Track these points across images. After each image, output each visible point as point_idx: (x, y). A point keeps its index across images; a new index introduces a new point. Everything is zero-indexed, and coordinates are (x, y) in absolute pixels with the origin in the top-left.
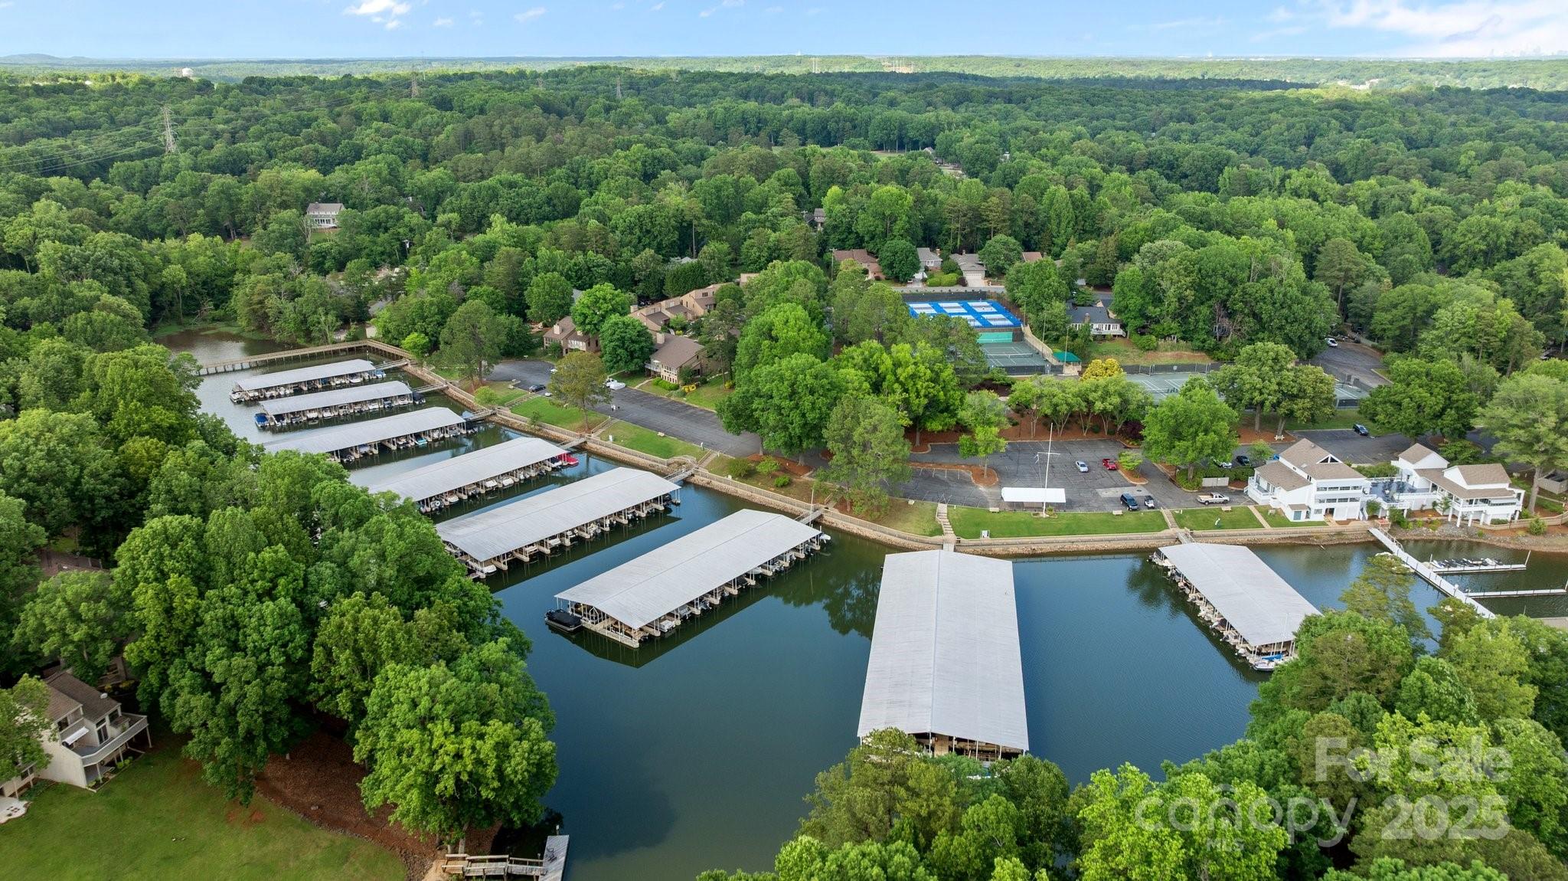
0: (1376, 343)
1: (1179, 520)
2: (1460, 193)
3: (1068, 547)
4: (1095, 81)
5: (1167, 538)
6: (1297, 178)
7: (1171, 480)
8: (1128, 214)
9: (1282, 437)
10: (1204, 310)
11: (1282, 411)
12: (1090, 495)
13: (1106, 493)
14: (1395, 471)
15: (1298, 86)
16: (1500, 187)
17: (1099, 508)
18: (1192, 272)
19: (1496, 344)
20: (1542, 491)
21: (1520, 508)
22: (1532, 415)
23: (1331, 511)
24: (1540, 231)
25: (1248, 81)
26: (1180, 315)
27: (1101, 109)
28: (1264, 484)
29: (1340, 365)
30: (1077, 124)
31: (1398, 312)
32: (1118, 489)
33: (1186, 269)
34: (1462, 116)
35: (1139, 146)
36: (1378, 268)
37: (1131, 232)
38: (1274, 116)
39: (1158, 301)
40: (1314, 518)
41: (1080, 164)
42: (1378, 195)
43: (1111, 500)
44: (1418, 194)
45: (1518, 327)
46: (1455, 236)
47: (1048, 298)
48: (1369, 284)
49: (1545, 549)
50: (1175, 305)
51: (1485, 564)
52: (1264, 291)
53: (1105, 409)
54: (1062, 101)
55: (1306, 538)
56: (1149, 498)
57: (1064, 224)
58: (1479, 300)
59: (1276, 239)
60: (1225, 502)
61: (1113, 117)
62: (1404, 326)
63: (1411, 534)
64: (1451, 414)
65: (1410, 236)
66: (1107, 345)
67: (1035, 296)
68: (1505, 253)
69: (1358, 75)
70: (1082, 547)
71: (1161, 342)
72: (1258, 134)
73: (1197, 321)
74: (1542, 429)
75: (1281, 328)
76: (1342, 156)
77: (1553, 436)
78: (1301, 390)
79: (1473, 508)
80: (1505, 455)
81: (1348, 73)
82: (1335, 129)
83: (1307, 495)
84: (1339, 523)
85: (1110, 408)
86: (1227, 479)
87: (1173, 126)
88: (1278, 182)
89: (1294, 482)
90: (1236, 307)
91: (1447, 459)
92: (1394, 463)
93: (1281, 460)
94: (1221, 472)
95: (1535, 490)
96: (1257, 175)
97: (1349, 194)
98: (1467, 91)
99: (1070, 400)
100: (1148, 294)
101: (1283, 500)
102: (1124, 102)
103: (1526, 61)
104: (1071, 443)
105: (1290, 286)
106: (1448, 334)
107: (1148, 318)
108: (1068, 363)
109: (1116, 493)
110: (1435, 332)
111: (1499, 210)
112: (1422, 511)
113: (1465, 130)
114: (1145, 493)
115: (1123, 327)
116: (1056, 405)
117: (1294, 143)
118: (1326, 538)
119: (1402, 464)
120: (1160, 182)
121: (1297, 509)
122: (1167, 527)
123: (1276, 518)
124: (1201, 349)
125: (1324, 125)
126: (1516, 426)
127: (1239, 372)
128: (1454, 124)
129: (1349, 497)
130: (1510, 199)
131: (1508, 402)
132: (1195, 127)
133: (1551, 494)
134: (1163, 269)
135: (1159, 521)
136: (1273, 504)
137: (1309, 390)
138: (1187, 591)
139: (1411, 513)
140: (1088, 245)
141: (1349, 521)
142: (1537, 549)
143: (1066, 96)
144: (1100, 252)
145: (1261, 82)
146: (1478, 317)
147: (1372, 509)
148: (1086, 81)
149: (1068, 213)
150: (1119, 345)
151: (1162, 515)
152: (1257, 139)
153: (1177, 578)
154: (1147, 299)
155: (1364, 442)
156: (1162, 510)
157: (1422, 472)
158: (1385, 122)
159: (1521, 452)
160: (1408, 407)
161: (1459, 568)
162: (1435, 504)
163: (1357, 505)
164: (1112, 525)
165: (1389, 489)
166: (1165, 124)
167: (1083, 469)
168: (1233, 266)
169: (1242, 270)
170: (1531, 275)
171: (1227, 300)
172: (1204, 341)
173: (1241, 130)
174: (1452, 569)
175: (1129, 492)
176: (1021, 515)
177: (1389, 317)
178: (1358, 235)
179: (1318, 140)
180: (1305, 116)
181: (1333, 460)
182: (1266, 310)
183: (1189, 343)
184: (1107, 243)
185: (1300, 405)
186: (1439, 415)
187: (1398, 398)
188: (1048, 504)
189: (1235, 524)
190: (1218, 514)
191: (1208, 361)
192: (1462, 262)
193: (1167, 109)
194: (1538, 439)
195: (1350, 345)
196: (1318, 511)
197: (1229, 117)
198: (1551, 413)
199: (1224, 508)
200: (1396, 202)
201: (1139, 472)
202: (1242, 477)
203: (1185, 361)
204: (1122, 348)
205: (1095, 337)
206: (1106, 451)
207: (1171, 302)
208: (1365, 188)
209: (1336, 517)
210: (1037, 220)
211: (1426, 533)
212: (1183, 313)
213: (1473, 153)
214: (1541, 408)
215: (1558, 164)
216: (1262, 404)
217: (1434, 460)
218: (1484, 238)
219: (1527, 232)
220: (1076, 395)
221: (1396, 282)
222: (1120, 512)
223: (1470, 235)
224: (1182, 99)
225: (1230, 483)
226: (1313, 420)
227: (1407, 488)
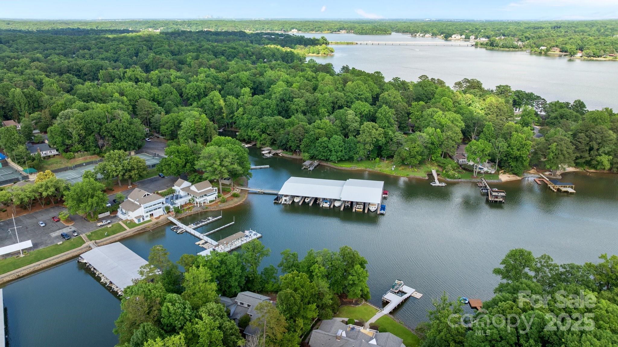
0: (165, 137)
1: (90, 238)
2: (188, 73)
3: (37, 268)
4: (48, 31)
5: (85, 248)
6: (129, 72)
7: (85, 219)
8: (54, 97)
9: (131, 186)
10: (91, 138)
11: (126, 177)
12: (46, 238)
13: (54, 235)
14: (173, 191)
15: (132, 32)
16: (199, 70)
17: (51, 243)
18: (82, 123)
19: (203, 132)
20: (223, 185)
21: (217, 194)
22: (212, 161)
23: (152, 215)
24: (212, 86)
25: (114, 30)
26: (81, 141)
27: (49, 45)
28: (124, 211)
29: (152, 149)
30: (37, 53)
31: (169, 125)
32: (60, 230)
33: (78, 122)
34: (188, 42)
35: (65, 63)
36: (159, 108)
37: (55, 106)
38: (121, 46)
39: (70, 137)
40: (146, 219)
41: (34, 74)
42: (159, 77)
43: (57, 237)
44: (173, 75)
45: (209, 124)
46: (186, 91)
47: (16, 145)
48: (157, 115)
49: (227, 207)
50: (77, 138)
51: (209, 220)
52: (114, 126)
53: (48, 194)
54: (29, 42)
55: (144, 229)
56: (74, 232)
57: (23, 106)
58: (194, 117)
59: (118, 101)
60: (109, 223)
61: (54, 49)
62: (172, 130)
63: (183, 215)
64: (188, 164)
65: (171, 93)
66: (52, 160)
67: (8, 144)
68: (204, 95)
69: (156, 26)
70: (44, 265)
71: (76, 154)
72: (117, 53)
73: (89, 143)
74: (215, 166)
75: (125, 140)
76: (146, 61)
77: (220, 168)
78: (132, 167)
79: (202, 199)
80: (207, 178)
81: (152, 26)
82: (145, 49)
83: (141, 211)
84: (156, 218)
85: (50, 194)
86: (109, 212)
87: (81, 51)
88: (122, 75)
89: (135, 207)
90: (104, 134)
91: (191, 182)
92: (173, 188)
93: (129, 199)
94: (106, 210)
95: (221, 187)
96: (113, 72)
97: (149, 77)
98: (190, 32)
99: (28, 195)
100: (64, 135)
101: (132, 216)
102: (59, 42)
103: (208, 21)
104: (37, 213)
105: (124, 122)
106: (186, 131)
107: (67, 145)
108: (31, 173)
109: (58, 233)
110: (182, 131)
111: (199, 79)
112: (186, 204)
113: (189, 47)
114: (73, 229)
115: (57, 150)
116: (22, 199)
117: (131, 56)
118: (152, 226)
119: (175, 188)
120: (73, 79)
121: (138, 218)
122: (85, 243)
123: (131, 224)
124: (94, 154)
125: (141, 48)
126: (208, 166)
127: (105, 165)
128: (186, 45)
129: (157, 207)
130: (202, 75)
131: (205, 158)
132: (91, 52)
133: (227, 185)
134: (69, 124)
135: (81, 241)
136: (129, 218)
137: (135, 167)
138: (95, 271)
139: (182, 206)
140: (36, 114)
141: (160, 216)
142: (224, 208)
143: (30, 40)
144: (43, 117)
145: (119, 30)
146: (195, 123)
147: (167, 209)
148: (43, 32)
149: (23, 100)
150: (57, 159)
151: (81, 237)
152: (116, 55)
153: (90, 267)
154: (64, 137)
155: (164, 180)
156: (81, 235)
157: (183, 189)
158: (163, 46)
159: (212, 175)
160: (173, 166)
161: (201, 224)
162: (190, 200)
163: (161, 209)
164: (59, 250)
165: (172, 199)
166: (78, 51)
167: (42, 225)
168: (99, 118)
169: (103, 119)
170: (212, 103)
171: (100, 132)
172: (95, 150)
173: (109, 52)
174: (198, 225)
175: (65, 231)
176: (9, 259)
177: (166, 127)
178: (152, 94)
179: (140, 54)
180: (133, 45)
181: (148, 195)
182: (116, 133)
183: (89, 152)
184: (45, 113)
185: (133, 173)
186: (185, 166)
187: (169, 162)
188: (23, 250)
189: (114, 232)
190: (107, 229)
191: (98, 158)
192: (191, 100)
193: (78, 45)
194: (216, 169)
195: (156, 139)
196: (147, 216)
197: (104, 47)
198: (218, 160)
199: (109, 226)
200: (166, 79)
201: (70, 219)
202: (115, 210)
203: (87, 161)
204: (59, 160)
205: (44, 158)
206: (53, 213)
207: (76, 137)
208: (154, 74)
209: (155, 216)
210: (8, 105)
211: (188, 213)
212: (82, 141)
213: (191, 57)
214: (215, 158)
215: (216, 60)
216: (117, 176)
217: (186, 184)
218: (196, 90)
219: (209, 87)
220: (30, 192)
221: (167, 113)
222: (61, 243)
223: (191, 90)
224: (85, 40)
225: (110, 213)
226: (141, 177)
227: (179, 197)
